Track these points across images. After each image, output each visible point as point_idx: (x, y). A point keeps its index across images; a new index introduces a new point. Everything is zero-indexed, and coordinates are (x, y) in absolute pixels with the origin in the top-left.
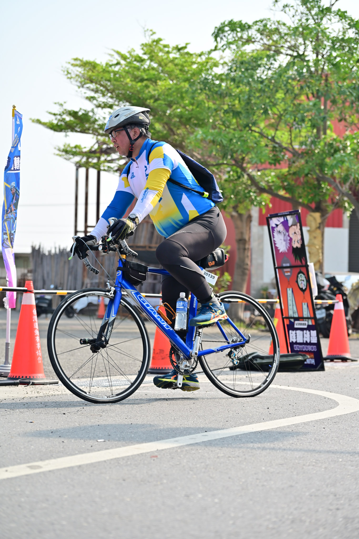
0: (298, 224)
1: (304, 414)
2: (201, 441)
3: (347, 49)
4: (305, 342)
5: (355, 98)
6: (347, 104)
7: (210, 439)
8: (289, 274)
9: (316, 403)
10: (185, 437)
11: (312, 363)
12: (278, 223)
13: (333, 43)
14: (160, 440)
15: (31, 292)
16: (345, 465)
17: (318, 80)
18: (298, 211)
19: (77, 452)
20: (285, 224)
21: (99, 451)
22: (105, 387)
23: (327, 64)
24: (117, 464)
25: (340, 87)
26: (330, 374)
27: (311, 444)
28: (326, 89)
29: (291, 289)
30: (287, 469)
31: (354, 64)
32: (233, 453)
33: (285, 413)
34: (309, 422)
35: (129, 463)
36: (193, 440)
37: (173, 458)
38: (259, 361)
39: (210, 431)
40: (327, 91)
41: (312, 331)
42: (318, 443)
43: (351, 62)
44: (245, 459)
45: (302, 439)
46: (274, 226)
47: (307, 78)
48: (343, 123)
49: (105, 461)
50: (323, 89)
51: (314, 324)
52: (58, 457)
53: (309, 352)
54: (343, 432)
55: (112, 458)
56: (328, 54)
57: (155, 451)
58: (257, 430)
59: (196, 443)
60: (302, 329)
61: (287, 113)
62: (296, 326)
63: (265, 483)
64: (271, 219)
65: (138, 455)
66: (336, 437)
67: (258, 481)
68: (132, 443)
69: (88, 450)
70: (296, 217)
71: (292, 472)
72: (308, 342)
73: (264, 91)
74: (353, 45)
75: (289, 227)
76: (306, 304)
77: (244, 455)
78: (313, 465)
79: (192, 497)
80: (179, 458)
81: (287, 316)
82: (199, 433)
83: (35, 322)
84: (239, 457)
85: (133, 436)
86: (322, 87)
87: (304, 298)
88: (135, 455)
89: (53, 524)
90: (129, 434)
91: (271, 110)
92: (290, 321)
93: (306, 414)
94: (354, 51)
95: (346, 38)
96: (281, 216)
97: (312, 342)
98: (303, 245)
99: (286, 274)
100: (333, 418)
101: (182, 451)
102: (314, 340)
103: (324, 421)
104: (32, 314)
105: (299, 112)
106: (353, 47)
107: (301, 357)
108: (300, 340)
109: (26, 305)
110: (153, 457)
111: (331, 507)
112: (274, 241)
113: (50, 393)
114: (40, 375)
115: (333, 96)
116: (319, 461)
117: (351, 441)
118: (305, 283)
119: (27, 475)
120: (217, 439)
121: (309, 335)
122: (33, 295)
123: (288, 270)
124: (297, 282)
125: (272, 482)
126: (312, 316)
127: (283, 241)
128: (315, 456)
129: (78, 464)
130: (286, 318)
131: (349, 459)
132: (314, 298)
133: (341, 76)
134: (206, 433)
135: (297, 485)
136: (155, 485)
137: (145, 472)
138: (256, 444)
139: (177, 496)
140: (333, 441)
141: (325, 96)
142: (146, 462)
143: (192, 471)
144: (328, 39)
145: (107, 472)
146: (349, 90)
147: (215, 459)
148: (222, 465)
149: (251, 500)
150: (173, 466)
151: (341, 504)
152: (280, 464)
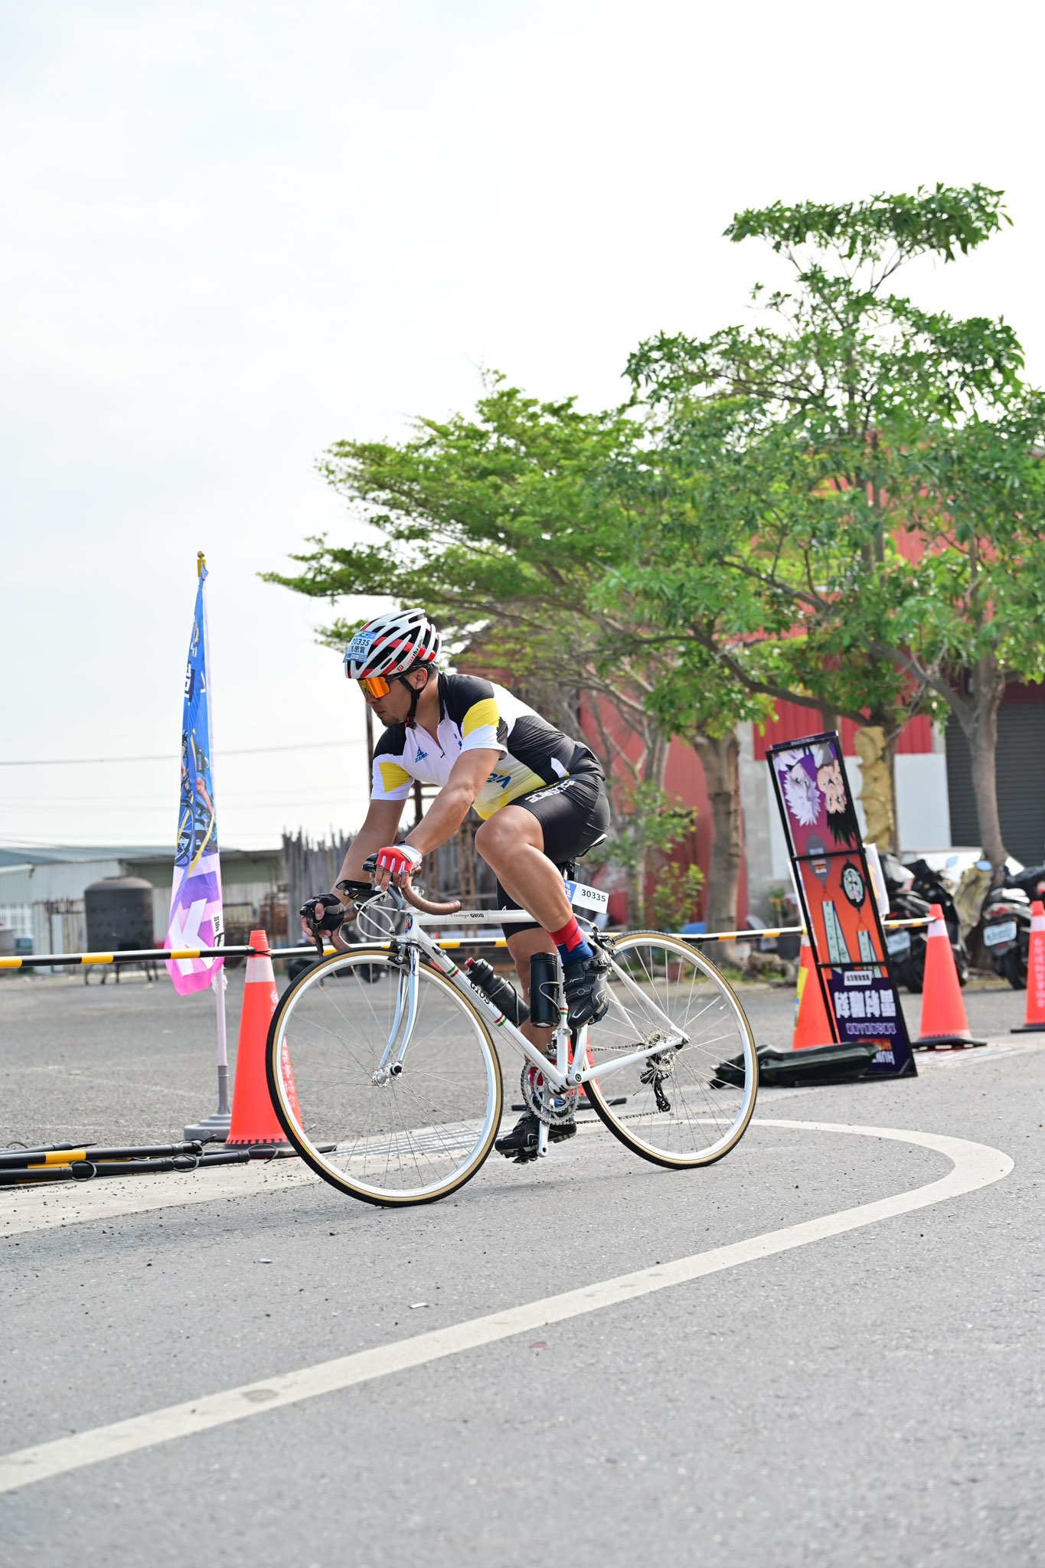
0: (836, 763)
1: (880, 1198)
2: (647, 1291)
4: (869, 1015)
5: (940, 479)
6: (923, 493)
7: (666, 1284)
8: (824, 870)
9: (903, 1166)
10: (612, 1281)
11: (888, 1061)
12: (792, 762)
13: (883, 366)
14: (554, 1294)
15: (263, 953)
16: (980, 1339)
17: (858, 447)
18: (834, 733)
19: (362, 1344)
20: (808, 763)
21: (412, 1336)
22: (438, 1151)
23: (873, 412)
24: (451, 1373)
25: (906, 457)
26: (929, 1085)
28: (876, 462)
29: (830, 903)
30: (847, 1361)
31: (933, 408)
32: (720, 1320)
33: (834, 1197)
34: (890, 1219)
35: (480, 1366)
36: (630, 1288)
37: (581, 1346)
39: (668, 1260)
40: (878, 468)
41: (882, 992)
42: (914, 1278)
43: (926, 404)
44: (749, 1337)
45: (878, 1269)
46: (784, 769)
47: (834, 445)
48: (916, 532)
49: (424, 1366)
50: (869, 464)
51: (886, 975)
52: (318, 1362)
53: (881, 1037)
54: (970, 1244)
55: (439, 1355)
56: (875, 391)
57: (542, 1328)
58: (773, 1251)
59: (636, 1298)
60: (861, 989)
61: (796, 521)
62: (847, 983)
63: (797, 1409)
64: (777, 755)
65: (502, 1341)
66: (954, 1259)
67: (780, 1401)
69: (388, 1334)
70: (830, 746)
71: (859, 1370)
72: (877, 1015)
73: (744, 479)
74: (926, 367)
75: (817, 770)
76: (866, 933)
77: (746, 1326)
79: (624, 1464)
80: (594, 1343)
81: (827, 962)
82: (643, 1268)
84: (733, 1332)
85: (492, 1286)
86: (866, 461)
87: (861, 920)
88: (495, 1342)
90: (483, 1281)
91: (763, 517)
92: (834, 973)
93: (883, 1196)
94: (930, 379)
95: (909, 355)
96: (797, 747)
97: (884, 1015)
98: (849, 806)
99: (818, 871)
100: (945, 1203)
101: (603, 1324)
102: (890, 1011)
103: (924, 1215)
105: (822, 516)
107: (863, 1049)
108: (858, 1012)
109: (254, 984)
110: (536, 1344)
111: (956, 1477)
112: (787, 801)
115: (892, 477)
116: (920, 1332)
117: (989, 1269)
118: (859, 887)
119: (238, 1421)
120: (684, 1283)
121: (877, 1001)
122: (268, 960)
123: (822, 862)
124: (842, 886)
125: (813, 1405)
126: (881, 959)
127: (805, 800)
128: (909, 1317)
129: (362, 1378)
130: (826, 966)
131: (988, 1321)
132: (883, 922)
133: (906, 435)
134: (658, 1266)
135: (871, 1411)
136: (537, 1433)
137: (516, 1393)
138: (773, 1290)
139: (589, 1461)
140: (949, 1271)
141: (874, 479)
142: (519, 1361)
143: (624, 1381)
144: (872, 357)
145: (428, 1399)
146: (925, 462)
147: (679, 1343)
148: (695, 1359)
149: (765, 1463)
150: (581, 1370)
151: (980, 1465)
152: (831, 1349)
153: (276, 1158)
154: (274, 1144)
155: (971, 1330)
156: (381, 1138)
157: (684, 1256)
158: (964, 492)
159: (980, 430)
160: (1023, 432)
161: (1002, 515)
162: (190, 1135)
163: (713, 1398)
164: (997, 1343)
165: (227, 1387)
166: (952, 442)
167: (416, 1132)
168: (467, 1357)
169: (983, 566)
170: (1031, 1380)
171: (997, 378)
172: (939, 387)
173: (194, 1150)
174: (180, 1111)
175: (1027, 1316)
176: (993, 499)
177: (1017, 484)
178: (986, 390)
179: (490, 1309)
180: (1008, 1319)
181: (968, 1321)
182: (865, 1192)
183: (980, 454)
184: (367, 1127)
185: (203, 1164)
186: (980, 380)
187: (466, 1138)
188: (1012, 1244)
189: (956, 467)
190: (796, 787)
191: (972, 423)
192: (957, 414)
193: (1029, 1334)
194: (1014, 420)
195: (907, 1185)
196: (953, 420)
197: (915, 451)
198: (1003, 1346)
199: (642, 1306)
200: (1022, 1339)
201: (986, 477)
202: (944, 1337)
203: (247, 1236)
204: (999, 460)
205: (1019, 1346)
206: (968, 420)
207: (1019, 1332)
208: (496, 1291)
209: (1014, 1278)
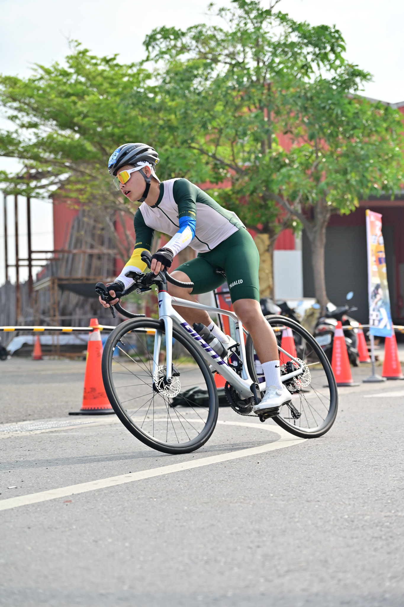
2: (124, 483)
3: (290, 54)
5: (301, 108)
6: (292, 115)
7: (133, 480)
10: (107, 479)
13: (274, 48)
14: (78, 483)
16: (275, 500)
17: (260, 89)
21: (8, 498)
23: (269, 72)
24: (25, 512)
25: (284, 96)
28: (269, 98)
30: (212, 507)
31: (299, 71)
32: (156, 493)
34: (245, 457)
36: (115, 482)
37: (88, 502)
38: (201, 396)
39: (136, 471)
40: (270, 101)
42: (250, 478)
43: (296, 68)
44: (168, 499)
45: (235, 475)
47: (248, 88)
48: (289, 135)
49: (12, 509)
50: (266, 99)
54: (280, 466)
55: (20, 505)
56: (270, 61)
57: (70, 496)
58: (187, 469)
59: (117, 485)
61: (227, 127)
63: (185, 524)
65: (51, 500)
66: (271, 472)
67: (177, 521)
71: (216, 510)
73: (201, 103)
74: (296, 50)
77: (168, 495)
78: (241, 502)
79: (101, 542)
80: (95, 502)
82: (123, 474)
84: (161, 497)
85: (49, 481)
86: (264, 97)
88: (47, 501)
90: (45, 479)
91: (211, 123)
93: (243, 449)
94: (298, 56)
95: (288, 43)
99: (227, 300)
100: (273, 451)
101: (100, 494)
103: (262, 456)
105: (241, 124)
106: (296, 52)
110: (67, 501)
111: (251, 545)
115: (277, 106)
116: (248, 497)
117: (287, 475)
120: (141, 480)
123: (229, 295)
125: (192, 522)
128: (245, 492)
131: (281, 493)
133: (285, 84)
134: (130, 474)
135: (219, 524)
136: (62, 532)
137: (54, 518)
138: (183, 482)
139: (85, 541)
140: (268, 476)
141: (267, 106)
142: (58, 507)
143: (106, 514)
144: (269, 44)
145: (12, 521)
146: (294, 98)
147: (134, 501)
148: (141, 506)
149: (165, 542)
150: (86, 510)
151: (263, 541)
152: (205, 503)
155: (272, 497)
157: (143, 470)
158: (313, 115)
159: (322, 83)
160: (344, 86)
161: (332, 128)
163: (146, 520)
164: (283, 501)
166: (307, 89)
167: (20, 423)
168: (33, 506)
169: (322, 153)
170: (294, 513)
171: (332, 56)
172: (301, 61)
175: (299, 492)
176: (328, 119)
177: (339, 112)
178: (326, 63)
179: (47, 489)
180: (290, 493)
181: (271, 493)
183: (322, 96)
186: (324, 57)
187: (44, 426)
188: (300, 466)
189: (309, 102)
191: (318, 79)
192: (311, 75)
193: (298, 498)
194: (340, 79)
195: (256, 445)
196: (309, 78)
197: (289, 93)
198: (285, 502)
199: (120, 488)
200: (295, 500)
201: (324, 108)
202: (259, 499)
204: (331, 99)
205: (293, 502)
206: (317, 78)
207: (294, 497)
208: (51, 482)
209: (298, 478)
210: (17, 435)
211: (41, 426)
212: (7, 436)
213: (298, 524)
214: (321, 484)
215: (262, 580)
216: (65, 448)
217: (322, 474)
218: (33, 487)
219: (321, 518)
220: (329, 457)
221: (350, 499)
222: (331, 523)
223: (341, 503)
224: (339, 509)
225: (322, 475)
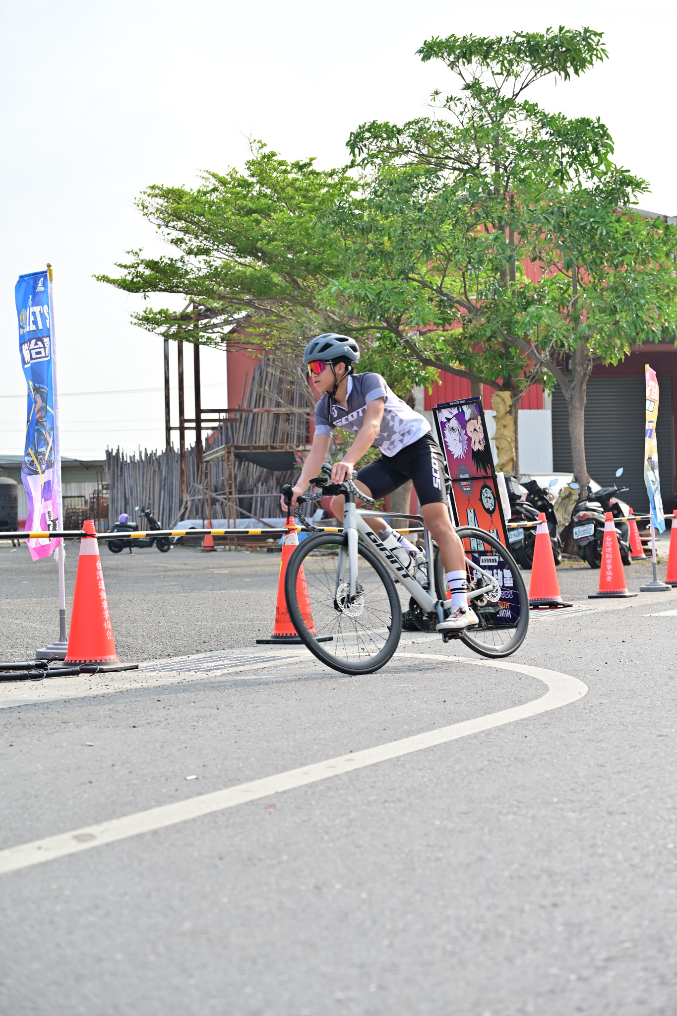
0: (479, 418)
1: (499, 710)
2: (344, 771)
3: (539, 157)
5: (554, 227)
6: (542, 236)
7: (357, 767)
9: (515, 688)
10: (319, 764)
11: (507, 616)
12: (450, 416)
13: (518, 149)
14: (282, 771)
15: (92, 536)
16: (562, 809)
17: (500, 203)
18: (479, 398)
19: (153, 803)
20: (460, 417)
21: (187, 798)
22: (207, 671)
23: (512, 180)
24: (212, 824)
25: (533, 211)
27: (511, 768)
28: (512, 214)
29: (472, 511)
30: (474, 822)
31: (551, 178)
32: (391, 792)
33: (469, 708)
34: (506, 725)
35: (231, 821)
36: (333, 769)
37: (299, 808)
39: (358, 750)
40: (513, 218)
41: (504, 571)
42: (520, 766)
43: (547, 175)
44: (410, 804)
45: (496, 759)
46: (445, 420)
47: (485, 201)
48: (537, 261)
49: (194, 820)
50: (508, 215)
52: (124, 815)
54: (558, 743)
55: (205, 812)
56: (513, 165)
57: (274, 795)
58: (428, 745)
59: (337, 776)
60: (491, 568)
61: (458, 252)
63: (441, 855)
64: (440, 411)
65: (246, 803)
66: (547, 754)
67: (430, 849)
68: (238, 780)
69: (171, 797)
70: (475, 406)
71: (482, 828)
73: (424, 222)
74: (547, 151)
75: (466, 422)
76: (495, 531)
77: (409, 796)
79: (325, 890)
80: (308, 806)
82: (341, 755)
83: (100, 579)
84: (400, 800)
85: (241, 765)
86: (506, 213)
87: (492, 523)
88: (241, 805)
89: (99, 960)
90: (235, 762)
91: (435, 248)
92: (473, 556)
93: (501, 709)
94: (550, 159)
95: (538, 141)
96: (454, 406)
97: (506, 585)
98: (487, 446)
99: (464, 489)
100: (542, 715)
101: (314, 793)
102: (510, 582)
103: (528, 723)
104: (96, 569)
105: (475, 249)
106: (548, 153)
107: (491, 608)
109: (85, 556)
110: (270, 806)
111: (545, 902)
112: (445, 442)
113: (125, 686)
114: (113, 657)
115: (522, 225)
116: (523, 803)
117: (569, 761)
118: (492, 501)
119: (70, 855)
120: (368, 766)
121: (501, 577)
122: (96, 539)
123: (468, 483)
124: (481, 500)
125: (452, 852)
127: (458, 442)
128: (516, 793)
129: (153, 827)
131: (568, 797)
132: (507, 523)
133: (533, 196)
134: (351, 754)
135: (490, 856)
136: (269, 868)
137: (255, 839)
138: (427, 772)
139: (303, 888)
140: (543, 763)
141: (510, 225)
142: (257, 817)
143: (327, 833)
144: (512, 143)
145: (196, 843)
146: (544, 215)
147: (364, 807)
148: (374, 818)
149: (418, 891)
150: (298, 824)
151: (560, 895)
152: (465, 814)
153: (98, 672)
154: (96, 663)
155: (557, 803)
156: (168, 660)
157: (369, 747)
158: (570, 236)
159: (580, 194)
160: (610, 198)
161: (594, 252)
162: (40, 656)
163: (386, 846)
164: (574, 811)
165: (62, 831)
166: (563, 202)
167: (192, 657)
168: (223, 814)
169: (581, 286)
170: (594, 837)
171: (594, 159)
172: (555, 165)
173: (43, 666)
174: (34, 638)
175: (593, 794)
176: (589, 241)
177: (604, 233)
178: (587, 167)
180: (581, 796)
181: (555, 796)
182: (490, 706)
183: (581, 212)
184: (159, 653)
185: (49, 676)
186: (584, 161)
187: (225, 662)
188: (585, 744)
189: (565, 219)
190: (452, 433)
191: (577, 190)
192: (567, 183)
193: (594, 806)
194: (604, 189)
195: (517, 701)
196: (565, 187)
197: (539, 207)
198: (577, 814)
199: (340, 781)
200: (590, 810)
201: (584, 227)
202: (539, 807)
203: (77, 727)
204: (593, 216)
205: (588, 814)
206: (575, 188)
207: (588, 805)
208: (244, 769)
209: (586, 767)
210: (190, 679)
211: (221, 663)
212: (178, 679)
213: (605, 860)
214: (622, 779)
215: (573, 977)
216: (258, 704)
217: (619, 759)
218: (220, 777)
219: (635, 848)
220: (622, 727)
221: (668, 809)
222: (652, 858)
223: (658, 818)
224: (657, 830)
225: (619, 762)
